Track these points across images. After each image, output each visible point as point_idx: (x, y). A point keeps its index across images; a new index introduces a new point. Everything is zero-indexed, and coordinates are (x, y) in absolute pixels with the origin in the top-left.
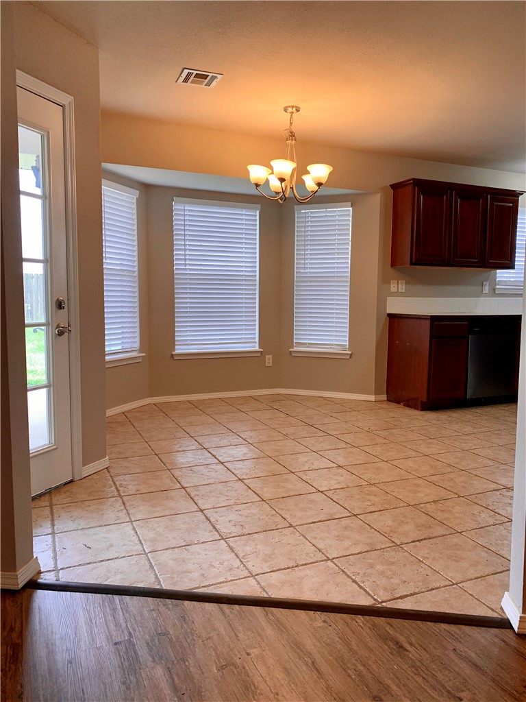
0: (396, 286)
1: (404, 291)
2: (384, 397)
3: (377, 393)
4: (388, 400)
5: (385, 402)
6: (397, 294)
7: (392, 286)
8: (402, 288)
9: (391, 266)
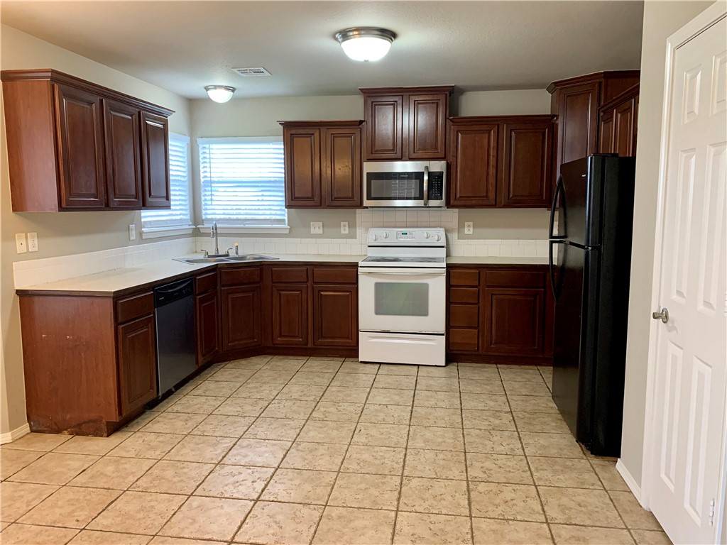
0: (24, 243)
1: (36, 249)
2: (26, 428)
3: (13, 426)
4: (32, 431)
5: (29, 436)
6: (28, 256)
7: (18, 243)
8: (33, 244)
9: (13, 211)
